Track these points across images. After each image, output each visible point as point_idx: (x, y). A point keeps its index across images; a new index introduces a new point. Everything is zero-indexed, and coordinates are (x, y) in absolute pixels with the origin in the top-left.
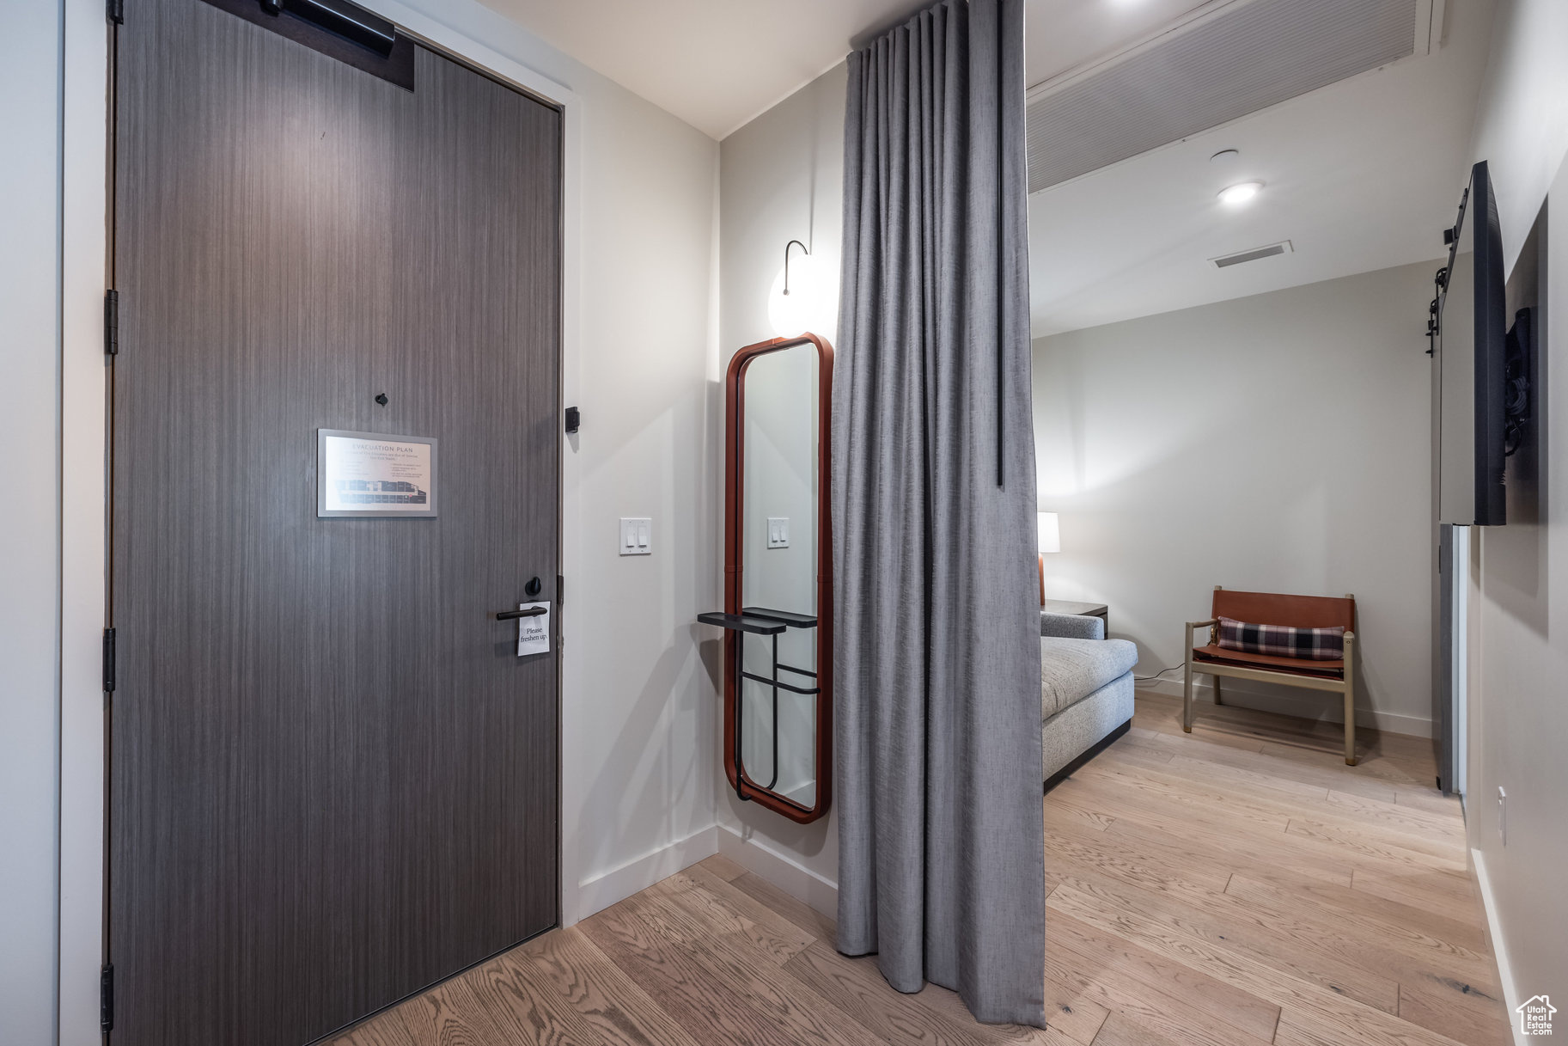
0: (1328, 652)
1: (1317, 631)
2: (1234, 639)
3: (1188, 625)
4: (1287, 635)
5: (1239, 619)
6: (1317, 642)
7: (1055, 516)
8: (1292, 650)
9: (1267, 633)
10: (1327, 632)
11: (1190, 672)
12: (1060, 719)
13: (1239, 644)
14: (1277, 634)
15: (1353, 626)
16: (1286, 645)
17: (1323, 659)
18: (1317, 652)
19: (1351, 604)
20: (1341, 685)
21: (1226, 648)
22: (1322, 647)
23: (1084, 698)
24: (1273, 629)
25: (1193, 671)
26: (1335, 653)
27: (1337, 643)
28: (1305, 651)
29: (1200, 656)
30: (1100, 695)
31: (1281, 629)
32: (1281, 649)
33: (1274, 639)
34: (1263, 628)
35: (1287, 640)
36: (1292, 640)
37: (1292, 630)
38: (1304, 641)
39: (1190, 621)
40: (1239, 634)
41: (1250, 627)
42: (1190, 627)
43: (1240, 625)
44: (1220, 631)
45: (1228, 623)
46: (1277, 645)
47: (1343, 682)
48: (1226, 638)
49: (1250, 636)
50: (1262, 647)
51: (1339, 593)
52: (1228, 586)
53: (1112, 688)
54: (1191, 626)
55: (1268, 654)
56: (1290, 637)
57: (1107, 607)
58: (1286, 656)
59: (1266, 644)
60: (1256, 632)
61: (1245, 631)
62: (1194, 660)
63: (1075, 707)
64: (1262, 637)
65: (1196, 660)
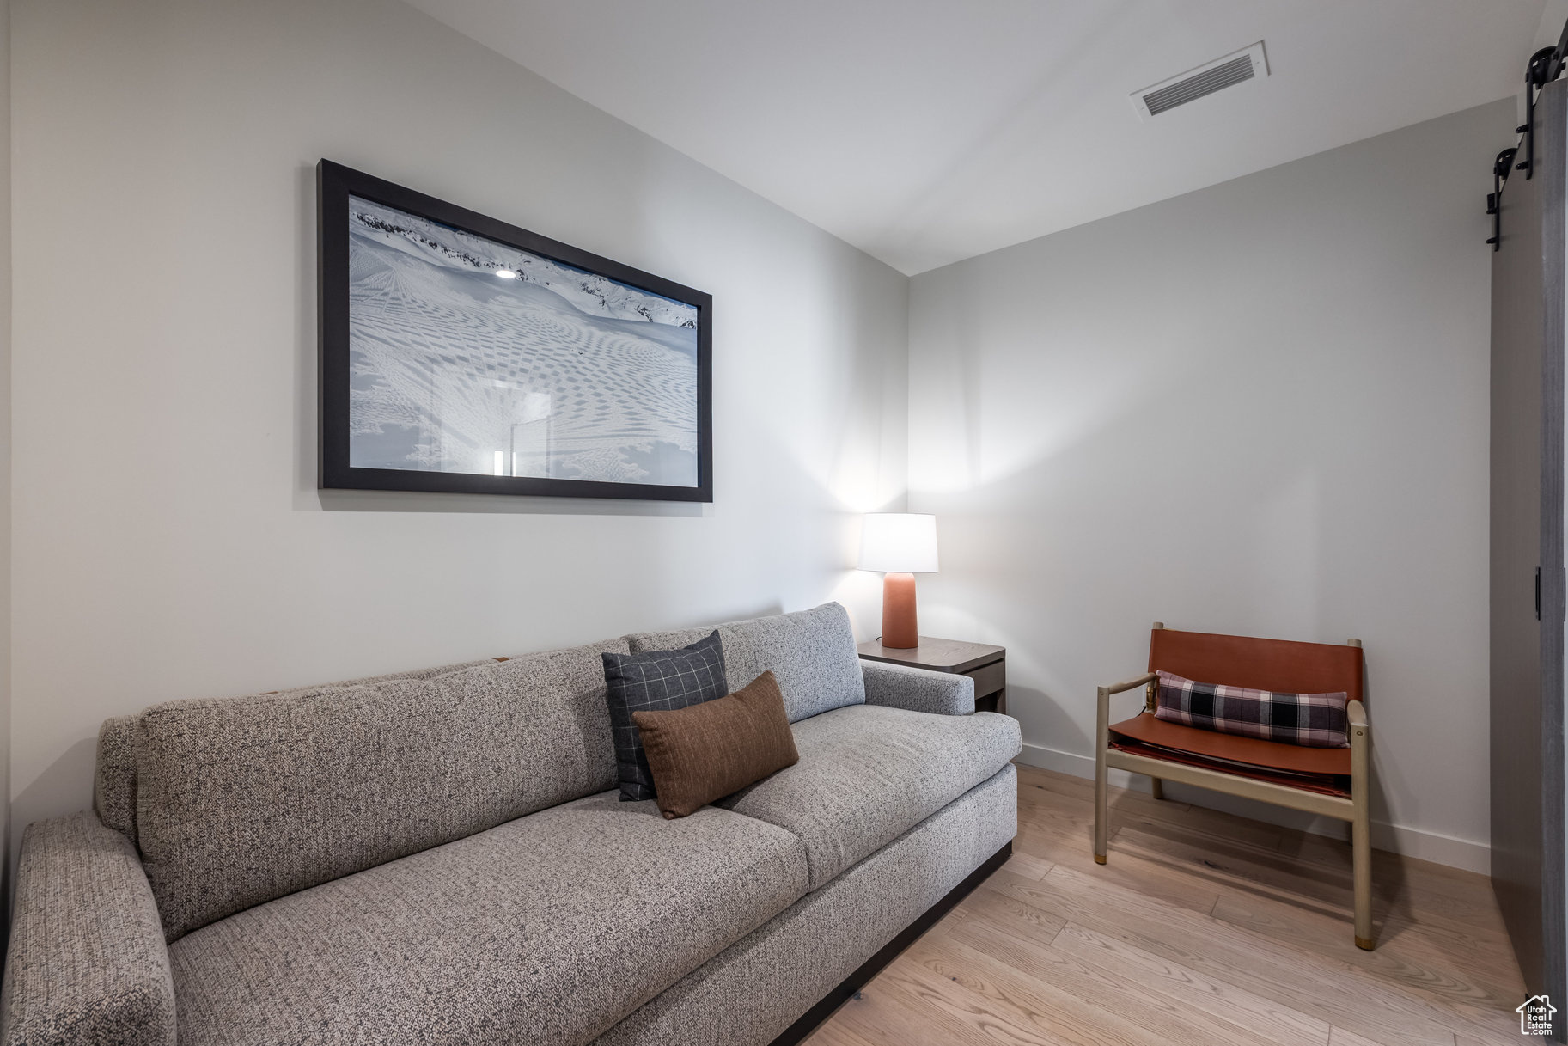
0: (1322, 735)
1: (1304, 700)
2: (1178, 707)
3: (1100, 690)
4: (1257, 703)
5: (1185, 675)
6: (1304, 717)
7: (932, 518)
8: (1265, 729)
9: (1227, 699)
10: (1321, 700)
11: (1105, 767)
12: (816, 905)
13: (1185, 716)
14: (1242, 701)
15: (1360, 693)
16: (1256, 720)
17: (1314, 745)
18: (1304, 733)
19: (1357, 654)
20: (1348, 806)
21: (1166, 720)
22: (1312, 726)
23: (897, 839)
24: (1237, 693)
25: (1108, 766)
26: (1333, 737)
27: (1337, 720)
28: (1285, 732)
29: (1121, 740)
30: (935, 825)
31: (1249, 694)
32: (1248, 727)
33: (1239, 710)
34: (1221, 691)
35: (1258, 712)
36: (1265, 712)
37: (1265, 697)
38: (1284, 715)
39: (1105, 685)
40: (1185, 700)
41: (1203, 689)
42: (1104, 695)
43: (1188, 686)
44: (1159, 694)
45: (1170, 681)
46: (1241, 719)
47: (1350, 803)
48: (1166, 705)
49: (1201, 703)
50: (1220, 722)
51: (1339, 636)
52: (1171, 624)
53: (967, 803)
54: (1105, 693)
55: (1229, 733)
56: (1262, 707)
57: (1003, 652)
58: (1256, 737)
59: (1226, 717)
60: (1210, 699)
61: (1195, 695)
62: (1110, 745)
63: (871, 862)
64: (1219, 706)
65: (1115, 748)
